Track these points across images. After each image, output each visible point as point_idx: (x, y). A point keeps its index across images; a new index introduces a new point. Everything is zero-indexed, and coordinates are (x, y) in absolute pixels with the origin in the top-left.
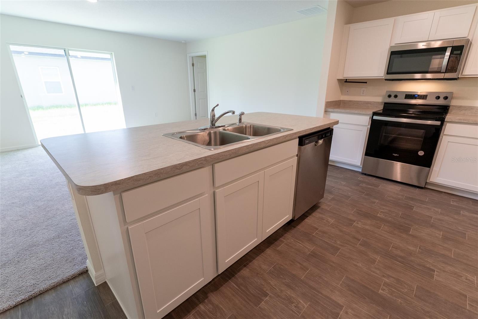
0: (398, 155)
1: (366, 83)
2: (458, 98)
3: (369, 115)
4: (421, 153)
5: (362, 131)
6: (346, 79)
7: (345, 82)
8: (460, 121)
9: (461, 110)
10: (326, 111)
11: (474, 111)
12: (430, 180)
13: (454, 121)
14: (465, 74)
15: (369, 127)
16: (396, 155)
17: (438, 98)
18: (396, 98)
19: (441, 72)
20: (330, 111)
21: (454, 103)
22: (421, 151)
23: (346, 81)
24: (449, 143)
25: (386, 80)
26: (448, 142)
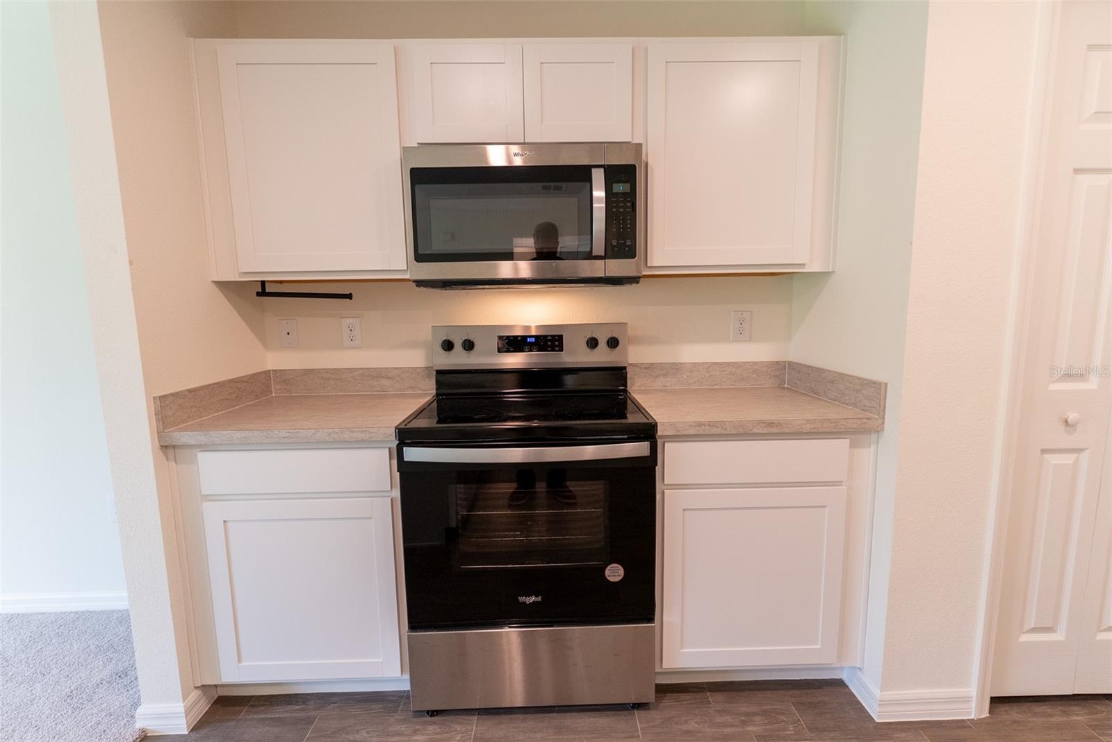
0: (539, 599)
1: (349, 296)
2: (637, 340)
3: (382, 441)
4: (615, 573)
5: (370, 518)
6: (263, 283)
7: (258, 294)
8: (701, 432)
9: (656, 377)
10: (167, 448)
11: (685, 377)
12: (664, 667)
13: (684, 433)
14: (654, 265)
15: (397, 493)
16: (533, 599)
17: (593, 343)
18: (472, 352)
19: (593, 254)
20: (193, 442)
21: (634, 355)
22: (612, 565)
23: (264, 290)
24: (687, 512)
25: (420, 283)
26: (684, 510)
